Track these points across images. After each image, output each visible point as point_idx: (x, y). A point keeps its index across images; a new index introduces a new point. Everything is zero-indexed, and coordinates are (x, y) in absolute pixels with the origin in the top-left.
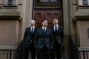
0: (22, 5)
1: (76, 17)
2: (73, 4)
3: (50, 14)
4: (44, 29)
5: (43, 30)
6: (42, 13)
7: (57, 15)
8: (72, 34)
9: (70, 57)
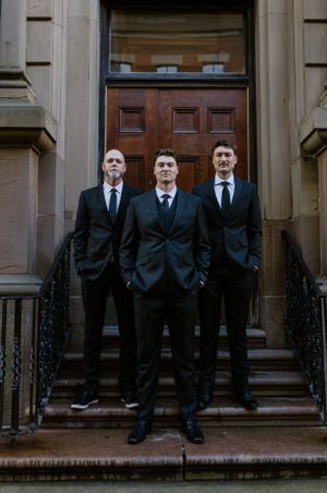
0: (48, 64)
1: (316, 135)
2: (308, 65)
3: (193, 110)
4: (166, 197)
5: (161, 200)
6: (149, 106)
7: (227, 117)
8: (296, 215)
9: (286, 322)
